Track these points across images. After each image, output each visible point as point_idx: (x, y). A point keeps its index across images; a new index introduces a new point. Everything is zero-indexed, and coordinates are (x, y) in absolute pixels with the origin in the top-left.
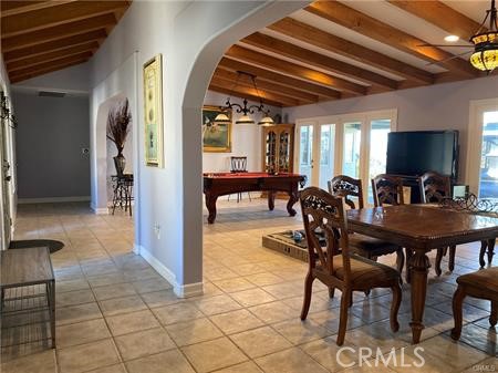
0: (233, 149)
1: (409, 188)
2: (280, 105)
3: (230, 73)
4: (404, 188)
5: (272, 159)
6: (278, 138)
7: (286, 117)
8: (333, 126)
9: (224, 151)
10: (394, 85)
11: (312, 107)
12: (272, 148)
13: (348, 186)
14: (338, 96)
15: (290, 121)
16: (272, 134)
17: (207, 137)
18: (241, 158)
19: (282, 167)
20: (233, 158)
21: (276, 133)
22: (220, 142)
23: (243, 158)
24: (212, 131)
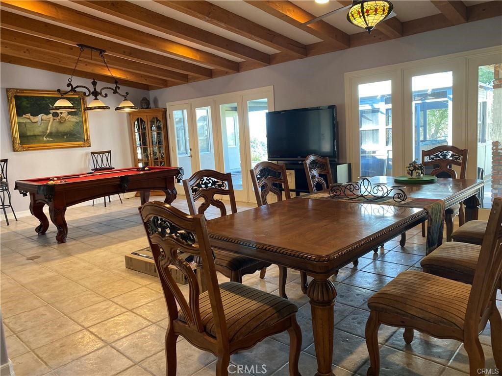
0: (92, 143)
1: (293, 172)
2: (147, 88)
3: (71, 48)
4: (288, 172)
6: (148, 125)
7: (156, 101)
8: (209, 109)
9: (80, 146)
10: (267, 60)
11: (184, 88)
12: (142, 137)
13: (214, 183)
14: (210, 74)
15: (161, 105)
16: (140, 122)
17: (54, 130)
18: (104, 153)
19: (157, 159)
20: (93, 153)
21: (145, 119)
22: (74, 135)
23: (106, 152)
24: (60, 122)
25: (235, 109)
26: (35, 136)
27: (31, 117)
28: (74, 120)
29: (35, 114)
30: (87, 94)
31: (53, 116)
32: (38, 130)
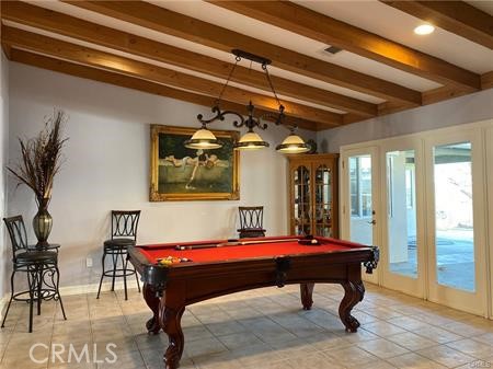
0: (241, 196)
2: (315, 127)
5: (304, 209)
6: (312, 175)
7: (325, 144)
9: (227, 199)
12: (303, 190)
15: (331, 150)
16: (302, 171)
17: (199, 177)
18: (254, 209)
19: (321, 221)
20: (241, 209)
21: (309, 168)
22: (222, 184)
23: (257, 208)
24: (207, 168)
25: (411, 160)
26: (176, 183)
27: (175, 161)
28: (223, 165)
29: (179, 157)
30: (239, 124)
31: (200, 159)
32: (180, 177)
